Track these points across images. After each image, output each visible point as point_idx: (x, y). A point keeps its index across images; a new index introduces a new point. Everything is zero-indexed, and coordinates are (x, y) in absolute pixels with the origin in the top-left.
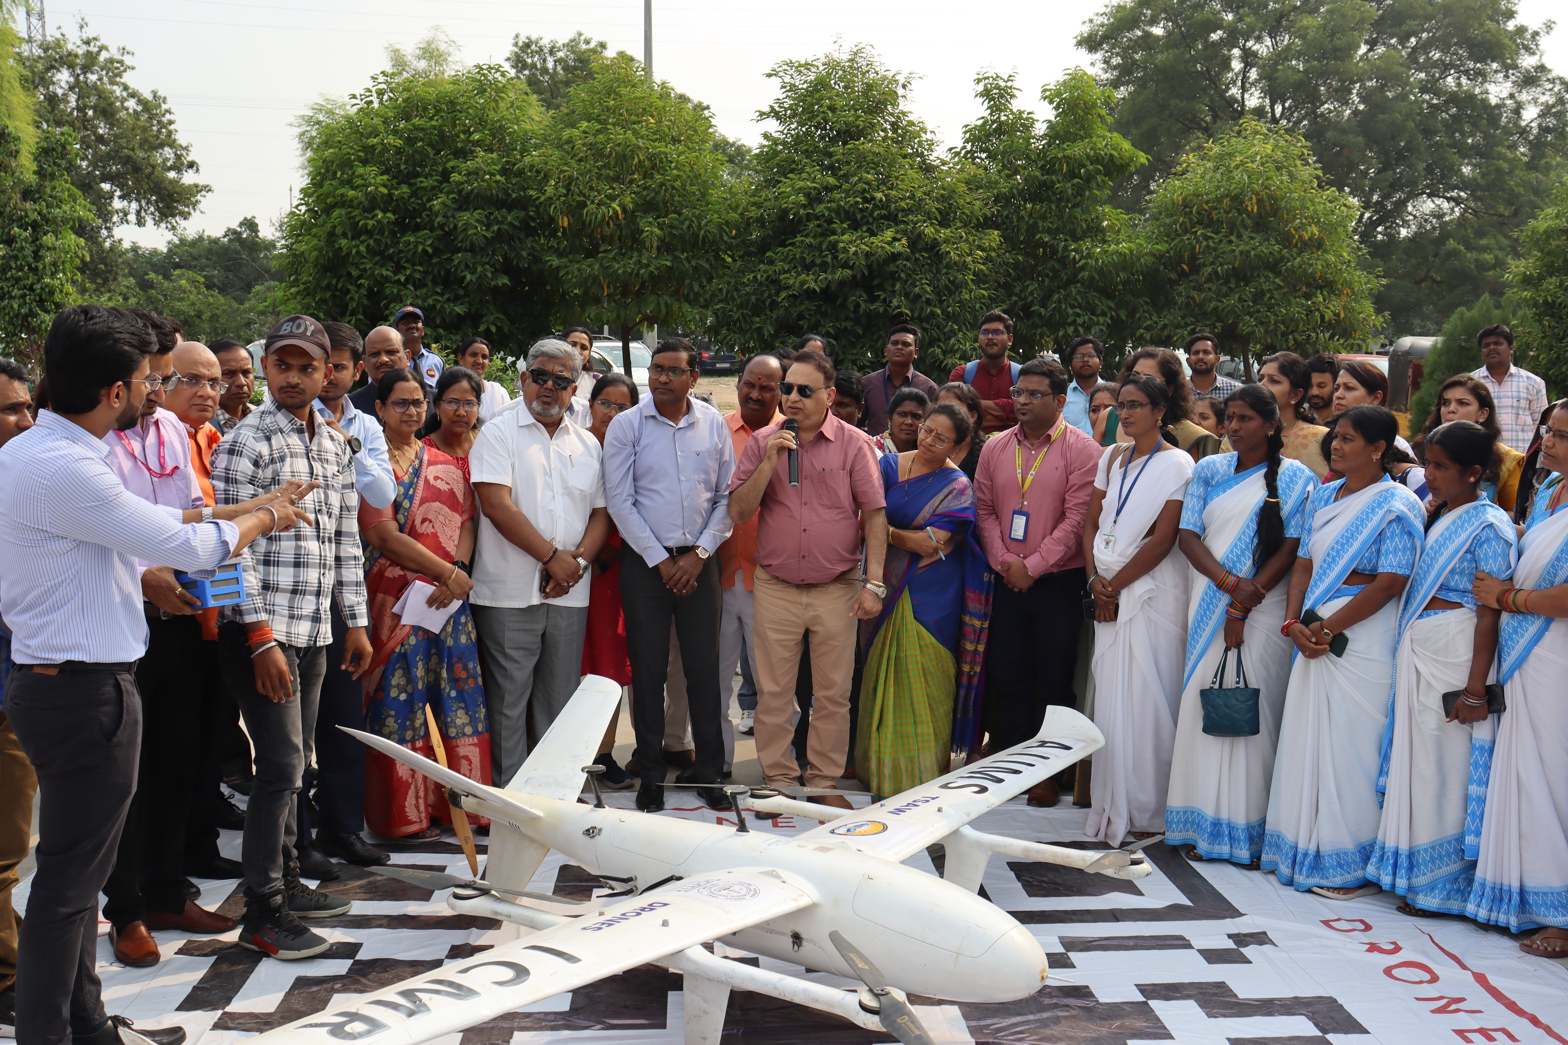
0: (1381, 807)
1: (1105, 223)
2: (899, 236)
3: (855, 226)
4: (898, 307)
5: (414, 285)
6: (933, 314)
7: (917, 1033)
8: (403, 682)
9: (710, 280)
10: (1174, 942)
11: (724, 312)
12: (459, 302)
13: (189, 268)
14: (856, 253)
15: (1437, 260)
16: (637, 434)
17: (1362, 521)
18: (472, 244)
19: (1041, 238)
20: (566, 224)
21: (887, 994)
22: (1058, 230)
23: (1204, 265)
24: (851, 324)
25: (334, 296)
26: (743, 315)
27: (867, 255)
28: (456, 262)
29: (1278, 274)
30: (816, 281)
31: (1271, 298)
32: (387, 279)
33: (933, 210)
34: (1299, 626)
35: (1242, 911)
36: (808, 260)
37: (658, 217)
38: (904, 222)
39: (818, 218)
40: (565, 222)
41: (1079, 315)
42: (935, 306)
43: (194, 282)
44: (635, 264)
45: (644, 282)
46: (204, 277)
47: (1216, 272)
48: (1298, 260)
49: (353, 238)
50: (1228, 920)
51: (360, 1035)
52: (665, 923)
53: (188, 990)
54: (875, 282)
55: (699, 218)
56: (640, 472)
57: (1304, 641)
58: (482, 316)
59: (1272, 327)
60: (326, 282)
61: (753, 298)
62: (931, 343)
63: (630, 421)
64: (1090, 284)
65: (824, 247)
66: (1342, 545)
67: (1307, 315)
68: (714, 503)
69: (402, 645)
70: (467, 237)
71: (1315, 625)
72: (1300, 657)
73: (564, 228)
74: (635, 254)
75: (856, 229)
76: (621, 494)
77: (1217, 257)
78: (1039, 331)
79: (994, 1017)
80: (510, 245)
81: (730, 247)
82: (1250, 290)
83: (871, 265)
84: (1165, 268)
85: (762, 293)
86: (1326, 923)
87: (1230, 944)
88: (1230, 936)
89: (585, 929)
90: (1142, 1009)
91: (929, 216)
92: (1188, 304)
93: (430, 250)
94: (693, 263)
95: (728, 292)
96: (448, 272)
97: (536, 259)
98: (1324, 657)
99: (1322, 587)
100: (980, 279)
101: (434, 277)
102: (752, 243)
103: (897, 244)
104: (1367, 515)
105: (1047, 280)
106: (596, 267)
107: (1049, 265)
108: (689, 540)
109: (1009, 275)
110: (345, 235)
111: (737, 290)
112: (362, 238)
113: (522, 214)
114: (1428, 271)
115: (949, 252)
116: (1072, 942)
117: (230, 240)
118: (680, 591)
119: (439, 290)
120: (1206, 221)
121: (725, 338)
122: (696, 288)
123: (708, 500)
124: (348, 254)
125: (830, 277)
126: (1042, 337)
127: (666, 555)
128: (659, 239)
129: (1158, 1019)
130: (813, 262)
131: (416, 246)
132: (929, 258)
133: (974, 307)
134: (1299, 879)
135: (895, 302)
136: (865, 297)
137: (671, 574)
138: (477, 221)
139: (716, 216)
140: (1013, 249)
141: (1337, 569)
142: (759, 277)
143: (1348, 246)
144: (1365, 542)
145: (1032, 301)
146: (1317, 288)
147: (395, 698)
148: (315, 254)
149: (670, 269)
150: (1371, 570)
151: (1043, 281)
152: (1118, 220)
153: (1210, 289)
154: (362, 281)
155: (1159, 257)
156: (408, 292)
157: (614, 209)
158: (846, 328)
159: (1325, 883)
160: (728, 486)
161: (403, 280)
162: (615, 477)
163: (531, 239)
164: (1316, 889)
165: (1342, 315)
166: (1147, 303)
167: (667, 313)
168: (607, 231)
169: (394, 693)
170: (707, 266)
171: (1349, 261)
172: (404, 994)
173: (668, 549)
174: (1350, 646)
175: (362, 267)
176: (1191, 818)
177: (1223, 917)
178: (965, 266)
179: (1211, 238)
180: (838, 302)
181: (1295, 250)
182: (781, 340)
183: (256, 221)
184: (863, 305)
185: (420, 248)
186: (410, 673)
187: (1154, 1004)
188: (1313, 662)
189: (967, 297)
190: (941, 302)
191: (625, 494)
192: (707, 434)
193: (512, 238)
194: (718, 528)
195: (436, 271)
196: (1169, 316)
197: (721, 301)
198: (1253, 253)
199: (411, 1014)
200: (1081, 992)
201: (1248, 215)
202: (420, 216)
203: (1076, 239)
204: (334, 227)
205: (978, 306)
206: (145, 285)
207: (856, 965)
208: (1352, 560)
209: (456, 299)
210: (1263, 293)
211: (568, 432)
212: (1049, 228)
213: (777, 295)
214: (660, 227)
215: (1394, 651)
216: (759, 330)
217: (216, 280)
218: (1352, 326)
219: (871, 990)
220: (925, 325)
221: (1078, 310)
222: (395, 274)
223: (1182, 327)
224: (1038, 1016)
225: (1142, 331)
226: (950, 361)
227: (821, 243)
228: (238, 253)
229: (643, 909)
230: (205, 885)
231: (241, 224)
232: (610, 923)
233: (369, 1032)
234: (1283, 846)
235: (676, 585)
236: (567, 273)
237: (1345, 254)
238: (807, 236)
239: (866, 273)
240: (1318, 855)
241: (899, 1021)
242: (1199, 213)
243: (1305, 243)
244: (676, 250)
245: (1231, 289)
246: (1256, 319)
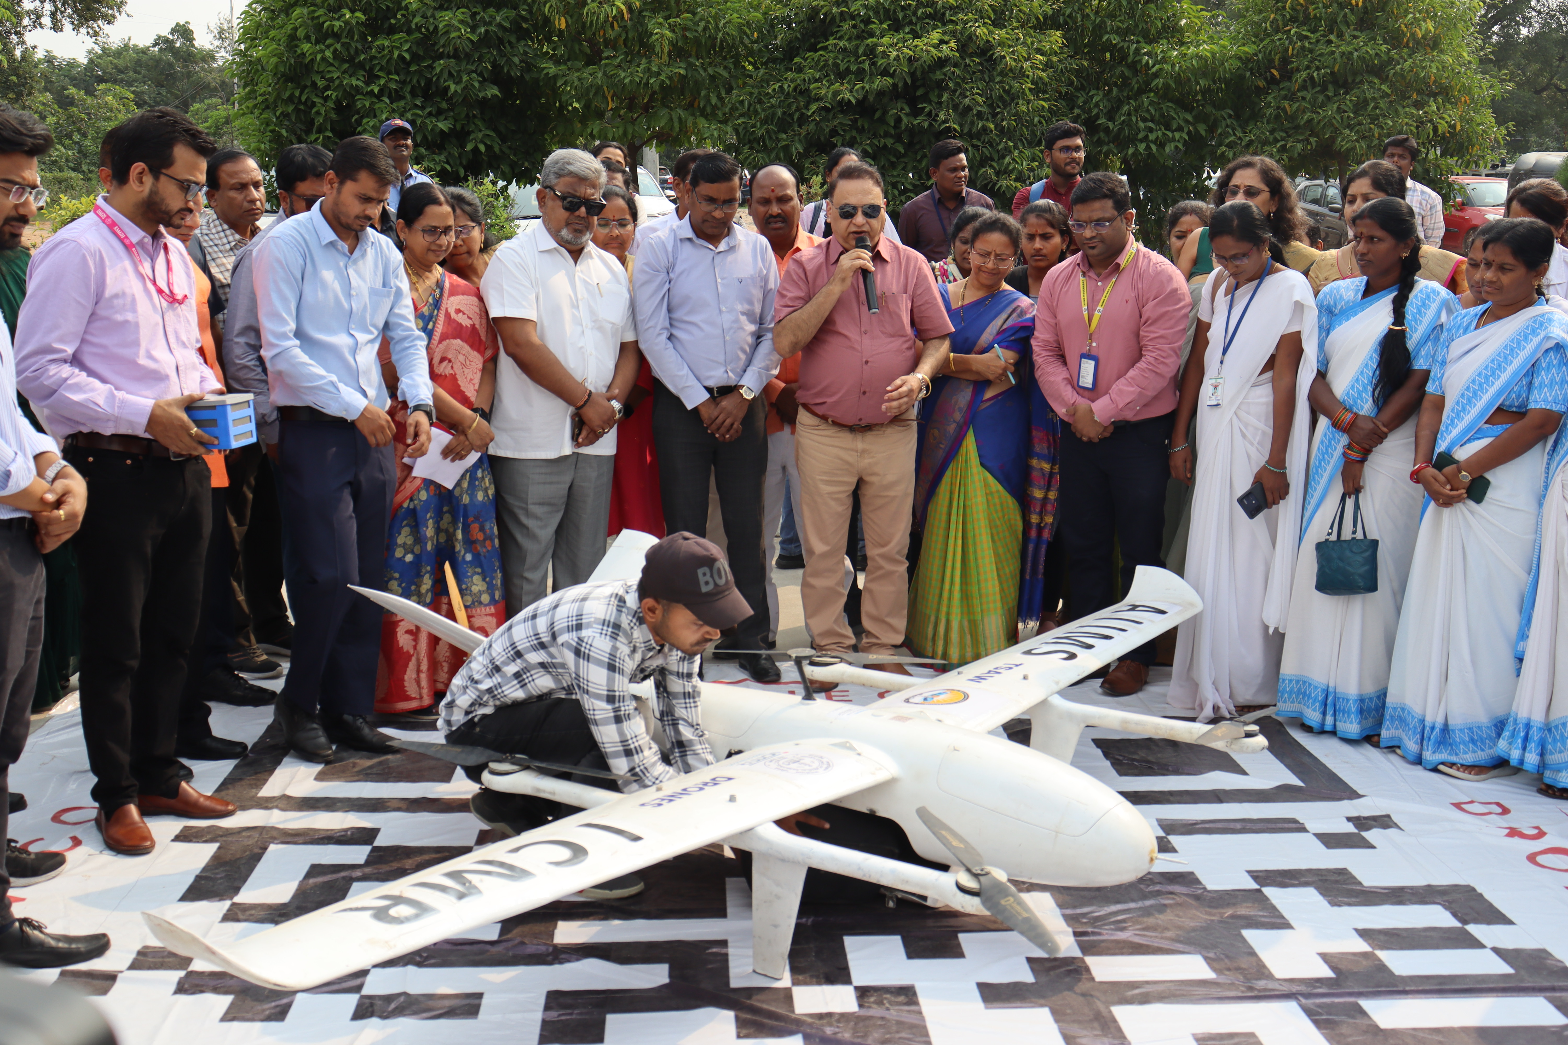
0: (1518, 675)
1: (1183, 22)
2: (946, 38)
3: (896, 27)
4: (944, 122)
5: (389, 97)
6: (985, 129)
7: (1025, 915)
8: (410, 541)
9: (729, 91)
10: (1286, 826)
11: (745, 128)
12: (442, 117)
13: (115, 82)
14: (897, 58)
15: (1563, 64)
16: (671, 259)
17: (1512, 350)
18: (456, 49)
19: (1109, 40)
20: (563, 26)
21: (987, 874)
22: (1129, 31)
23: (1298, 70)
24: (892, 141)
25: (297, 110)
26: (767, 131)
27: (911, 60)
28: (438, 70)
29: (1384, 79)
30: (851, 92)
31: (1375, 108)
32: (357, 89)
33: (986, 7)
34: (1431, 471)
35: (1360, 792)
36: (842, 67)
37: (669, 17)
38: (952, 21)
39: (853, 18)
40: (561, 23)
41: (1151, 130)
42: (987, 120)
43: (121, 98)
44: (644, 72)
45: (654, 93)
46: (133, 92)
47: (1312, 78)
48: (1409, 62)
49: (317, 42)
50: (1346, 802)
51: (408, 919)
52: (732, 799)
53: (190, 880)
54: (919, 93)
55: (716, 18)
56: (675, 301)
57: (1437, 486)
58: (469, 133)
59: (1376, 142)
60: (288, 94)
61: (779, 112)
62: (982, 164)
63: (663, 243)
64: (1165, 94)
65: (861, 51)
66: (1487, 378)
67: (1417, 127)
68: (758, 337)
69: (412, 500)
70: (449, 41)
71: (1448, 469)
72: (1432, 504)
73: (560, 30)
74: (644, 61)
75: (897, 31)
76: (654, 327)
77: (1313, 60)
78: (1105, 149)
79: (1091, 905)
80: (499, 50)
81: (751, 53)
82: (1351, 98)
83: (915, 72)
84: (1252, 74)
85: (789, 105)
86: (1458, 806)
87: (1350, 828)
88: (1349, 819)
89: (643, 805)
90: (1256, 897)
91: (981, 14)
92: (1278, 117)
93: (407, 56)
94: (710, 71)
95: (750, 105)
96: (429, 82)
97: (529, 66)
98: (1460, 505)
99: (1461, 426)
100: (1039, 88)
101: (413, 87)
102: (777, 48)
103: (945, 47)
104: (1519, 343)
105: (1115, 90)
106: (599, 75)
107: (1118, 71)
108: (731, 379)
109: (1071, 83)
110: (307, 38)
111: (760, 102)
112: (328, 42)
113: (513, 14)
114: (1552, 79)
115: (1004, 57)
116: (1172, 825)
117: (161, 49)
118: (724, 436)
119: (418, 103)
120: (1301, 17)
121: (747, 158)
122: (714, 100)
123: (753, 334)
124: (313, 61)
125: (867, 87)
126: (1107, 156)
127: (707, 396)
128: (671, 42)
129: (1274, 908)
130: (848, 69)
131: (391, 52)
132: (980, 64)
133: (1032, 121)
134: (1428, 755)
135: (942, 116)
136: (907, 109)
137: (713, 417)
138: (462, 22)
139: (735, 15)
140: (1076, 53)
141: (1480, 405)
142: (786, 87)
143: (1468, 44)
144: (1515, 373)
145: (1098, 113)
146: (1429, 96)
147: (400, 559)
148: (274, 60)
149: (685, 77)
150: (1519, 407)
151: (1110, 91)
152: (1198, 18)
153: (1304, 98)
154: (329, 93)
155: (1246, 60)
156: (382, 105)
157: (618, 8)
158: (885, 145)
159: (1453, 759)
160: (774, 317)
161: (376, 91)
162: (647, 308)
163: (523, 43)
164: (1441, 767)
165: (1458, 128)
166: (1230, 116)
167: (680, 130)
168: (611, 34)
169: (399, 553)
170: (725, 74)
171: (1470, 62)
172: (451, 875)
173: (709, 390)
174: (1490, 494)
175: (328, 76)
176: (1302, 689)
177: (1340, 799)
178: (1022, 73)
179: (1307, 37)
180: (876, 117)
181: (1405, 50)
182: (810, 160)
183: (191, 27)
184: (905, 120)
185: (396, 53)
186: (418, 532)
187: (1268, 891)
188: (1446, 512)
189: (1024, 109)
190: (994, 115)
191: (659, 327)
192: (750, 258)
193: (501, 41)
194: (763, 364)
195: (415, 81)
196: (1255, 131)
197: (742, 115)
198: (1356, 54)
199: (461, 896)
200: (1186, 879)
201: (1352, 10)
202: (395, 17)
203: (1150, 42)
204: (296, 29)
205: (1036, 119)
206: (65, 102)
207: (950, 843)
208: (1499, 393)
209: (439, 113)
210: (1366, 102)
211: (592, 258)
212: (1118, 28)
213: (807, 107)
214: (672, 29)
215: (1541, 500)
216: (786, 148)
217: (146, 98)
218: (1470, 140)
219: (969, 870)
220: (975, 142)
221: (1150, 124)
222: (367, 84)
223: (1270, 144)
224: (1140, 904)
225: (1224, 148)
226: (1004, 182)
227: (857, 47)
228: (171, 65)
229: (706, 784)
230: (198, 767)
231: (173, 31)
232: (671, 799)
233: (417, 916)
234: (1409, 720)
235: (719, 429)
236: (566, 83)
237: (1465, 54)
238: (840, 38)
239: (909, 81)
240: (1446, 728)
241: (1003, 902)
242: (1293, 8)
243: (1418, 43)
244: (690, 56)
245: (1329, 98)
246: (1357, 132)
